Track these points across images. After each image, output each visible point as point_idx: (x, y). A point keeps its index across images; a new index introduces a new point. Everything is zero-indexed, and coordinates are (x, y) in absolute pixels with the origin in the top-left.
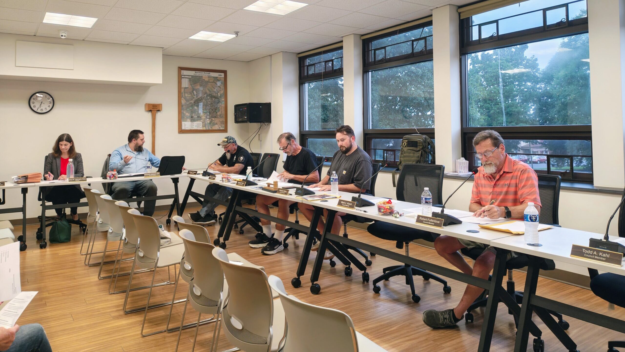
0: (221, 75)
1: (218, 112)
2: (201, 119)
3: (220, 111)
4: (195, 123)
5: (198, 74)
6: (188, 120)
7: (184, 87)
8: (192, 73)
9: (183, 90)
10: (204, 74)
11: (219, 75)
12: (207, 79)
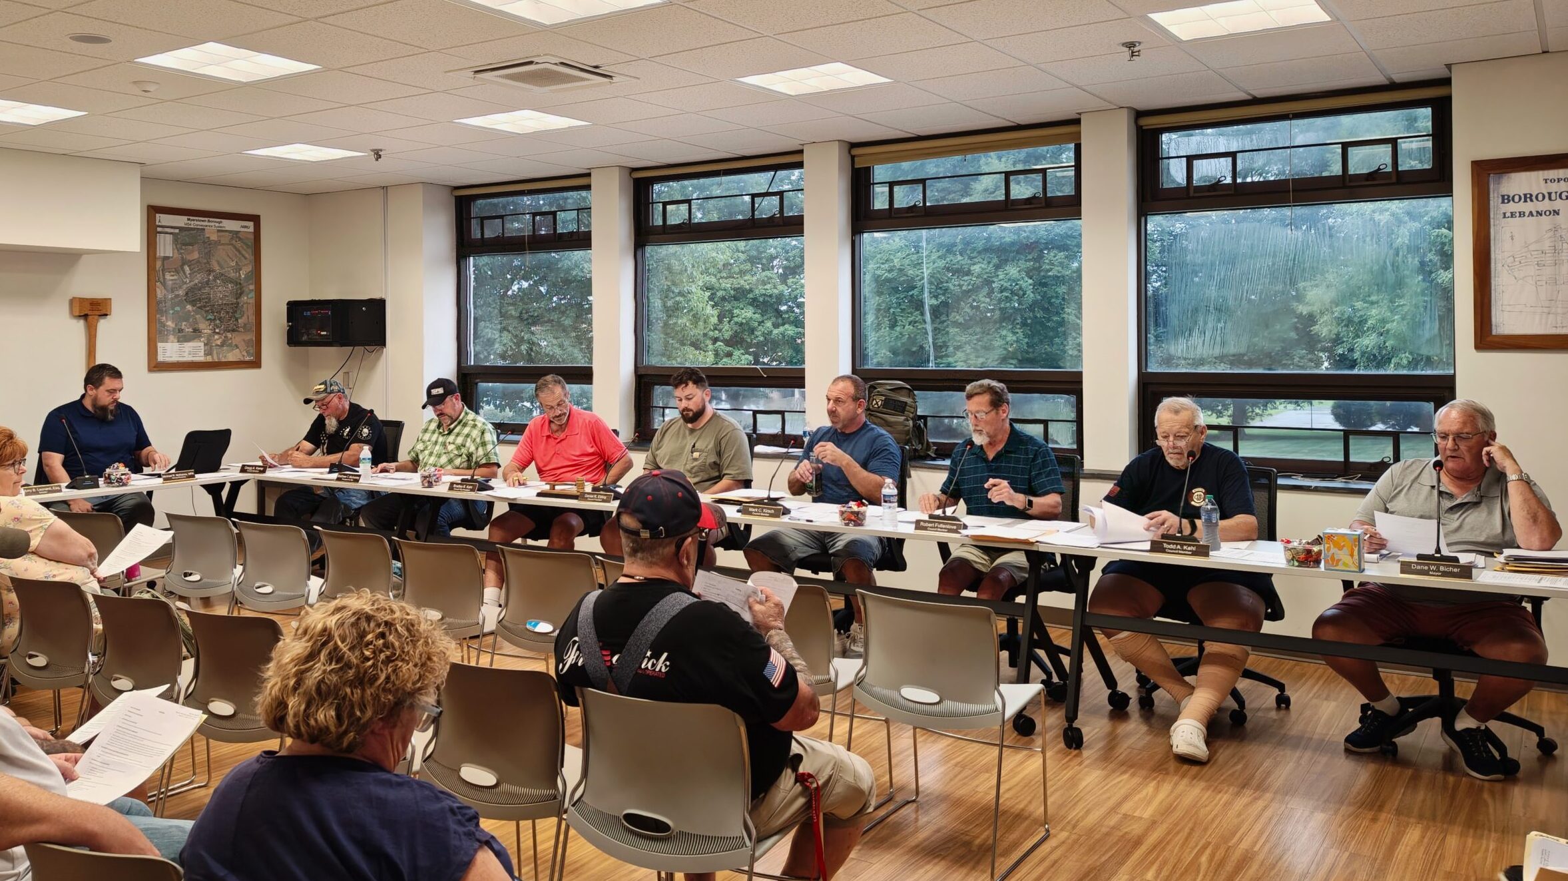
0: (246, 227)
1: (241, 318)
2: (200, 337)
3: (245, 316)
4: (189, 346)
5: (196, 223)
6: (171, 337)
7: (162, 255)
8: (181, 221)
9: (159, 264)
10: (206, 223)
11: (242, 227)
12: (214, 237)
